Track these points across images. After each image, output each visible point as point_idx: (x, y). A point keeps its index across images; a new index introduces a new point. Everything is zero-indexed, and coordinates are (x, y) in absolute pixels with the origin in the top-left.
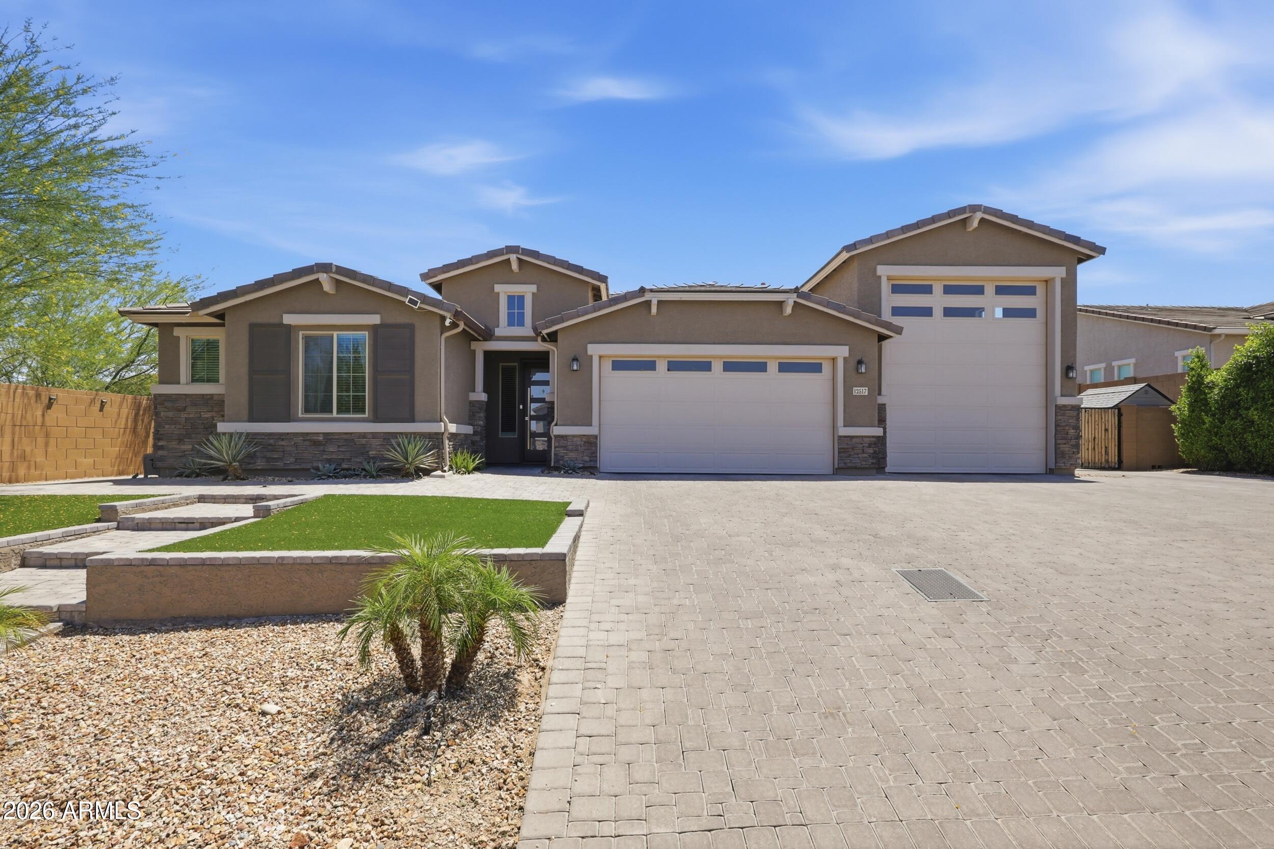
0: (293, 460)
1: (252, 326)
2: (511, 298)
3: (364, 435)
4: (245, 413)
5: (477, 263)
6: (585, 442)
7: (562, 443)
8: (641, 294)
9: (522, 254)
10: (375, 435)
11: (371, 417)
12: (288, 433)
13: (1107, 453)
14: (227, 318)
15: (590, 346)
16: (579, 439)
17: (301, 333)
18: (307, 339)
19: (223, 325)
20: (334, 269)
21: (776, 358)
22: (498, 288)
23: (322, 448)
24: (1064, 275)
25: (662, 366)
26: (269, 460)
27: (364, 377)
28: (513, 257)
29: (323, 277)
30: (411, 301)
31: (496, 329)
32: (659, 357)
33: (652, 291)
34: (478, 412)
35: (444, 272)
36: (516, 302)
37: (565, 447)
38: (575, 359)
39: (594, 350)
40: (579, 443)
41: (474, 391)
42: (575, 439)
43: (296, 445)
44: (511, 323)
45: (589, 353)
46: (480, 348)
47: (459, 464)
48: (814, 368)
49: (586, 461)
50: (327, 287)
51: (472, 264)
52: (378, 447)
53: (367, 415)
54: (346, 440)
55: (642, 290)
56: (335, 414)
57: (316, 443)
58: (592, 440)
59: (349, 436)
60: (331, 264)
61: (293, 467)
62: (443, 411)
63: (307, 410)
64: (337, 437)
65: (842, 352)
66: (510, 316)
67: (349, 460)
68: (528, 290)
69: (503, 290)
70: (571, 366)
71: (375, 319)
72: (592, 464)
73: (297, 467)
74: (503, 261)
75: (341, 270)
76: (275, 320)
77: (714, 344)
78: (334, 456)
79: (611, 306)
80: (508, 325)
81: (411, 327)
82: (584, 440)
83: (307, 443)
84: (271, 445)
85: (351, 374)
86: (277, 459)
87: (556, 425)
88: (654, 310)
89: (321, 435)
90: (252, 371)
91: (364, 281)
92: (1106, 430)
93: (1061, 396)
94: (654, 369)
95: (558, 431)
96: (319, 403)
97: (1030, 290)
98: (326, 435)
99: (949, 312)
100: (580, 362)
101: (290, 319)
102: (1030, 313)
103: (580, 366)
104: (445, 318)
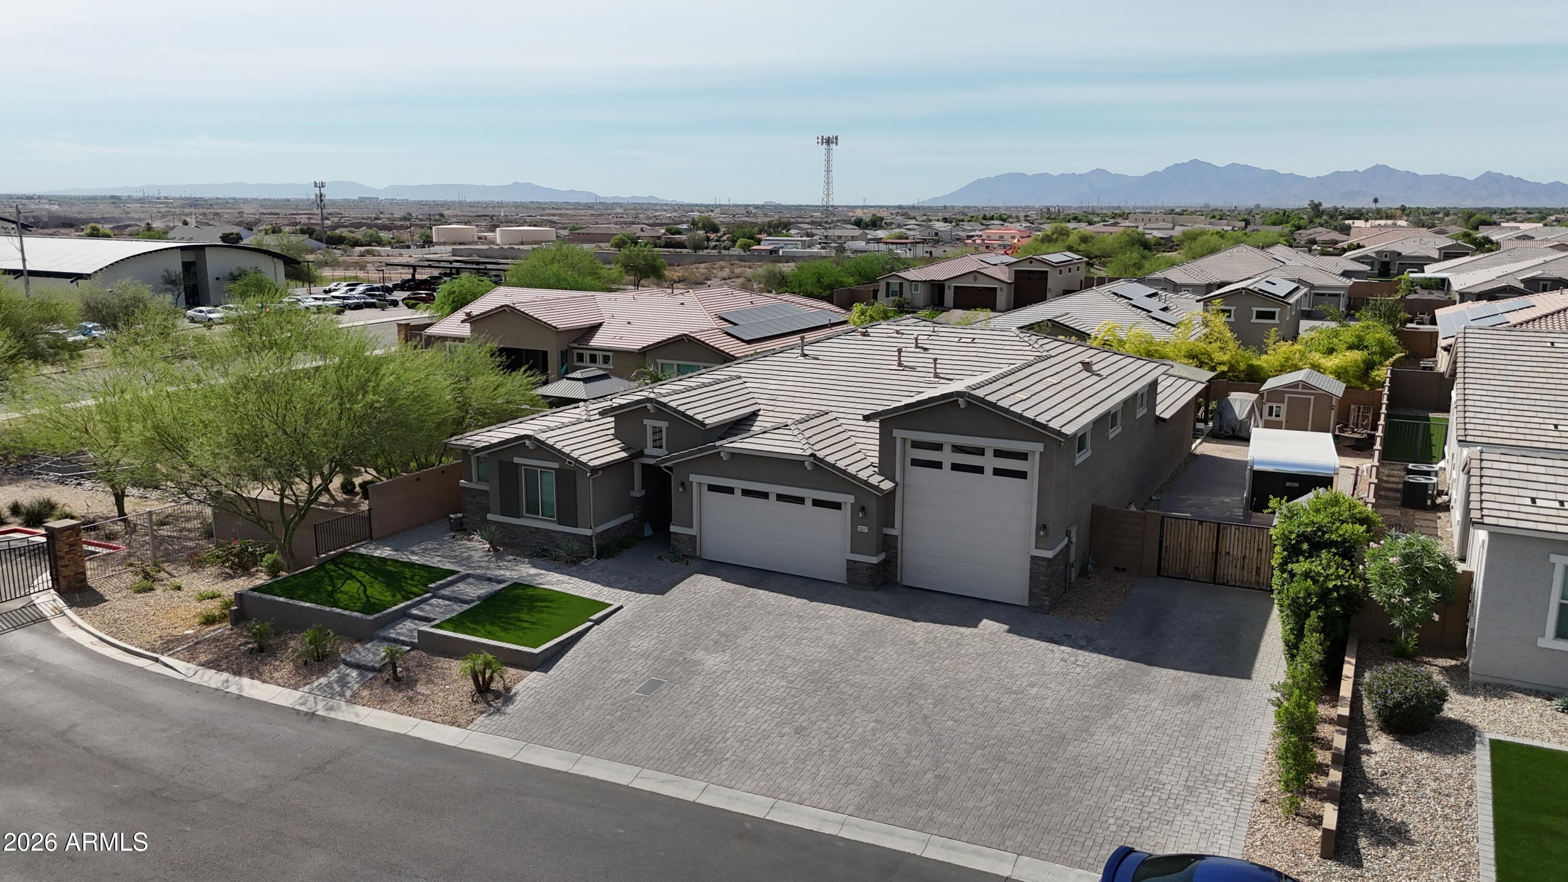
0: (522, 540)
1: (499, 462)
2: (653, 430)
3: (553, 531)
4: (499, 509)
6: (688, 539)
7: (676, 537)
9: (656, 404)
10: (559, 532)
11: (557, 522)
12: (519, 525)
16: (685, 536)
17: (523, 468)
18: (525, 470)
21: (810, 497)
22: (646, 422)
23: (534, 535)
24: (1042, 450)
25: (738, 492)
26: (511, 538)
28: (652, 406)
29: (528, 442)
31: (646, 450)
32: (736, 486)
36: (657, 431)
37: (677, 540)
38: (683, 485)
39: (694, 478)
40: (685, 539)
41: (634, 490)
43: (523, 532)
45: (691, 479)
48: (837, 506)
52: (561, 539)
53: (555, 520)
54: (546, 533)
56: (540, 517)
57: (532, 532)
58: (693, 538)
61: (522, 544)
62: (592, 522)
63: (527, 512)
64: (542, 530)
65: (851, 499)
66: (654, 441)
67: (548, 544)
68: (664, 425)
69: (649, 423)
70: (680, 490)
71: (556, 465)
74: (645, 406)
76: (509, 460)
77: (767, 483)
78: (541, 541)
80: (653, 448)
83: (528, 532)
84: (511, 530)
86: (514, 538)
87: (672, 524)
88: (725, 458)
89: (532, 529)
90: (501, 487)
91: (548, 447)
92: (1259, 550)
93: (1036, 548)
94: (733, 493)
95: (673, 529)
96: (533, 509)
97: (1023, 456)
98: (536, 528)
99: (956, 467)
100: (685, 486)
101: (516, 460)
102: (1022, 475)
103: (684, 490)
104: (587, 473)
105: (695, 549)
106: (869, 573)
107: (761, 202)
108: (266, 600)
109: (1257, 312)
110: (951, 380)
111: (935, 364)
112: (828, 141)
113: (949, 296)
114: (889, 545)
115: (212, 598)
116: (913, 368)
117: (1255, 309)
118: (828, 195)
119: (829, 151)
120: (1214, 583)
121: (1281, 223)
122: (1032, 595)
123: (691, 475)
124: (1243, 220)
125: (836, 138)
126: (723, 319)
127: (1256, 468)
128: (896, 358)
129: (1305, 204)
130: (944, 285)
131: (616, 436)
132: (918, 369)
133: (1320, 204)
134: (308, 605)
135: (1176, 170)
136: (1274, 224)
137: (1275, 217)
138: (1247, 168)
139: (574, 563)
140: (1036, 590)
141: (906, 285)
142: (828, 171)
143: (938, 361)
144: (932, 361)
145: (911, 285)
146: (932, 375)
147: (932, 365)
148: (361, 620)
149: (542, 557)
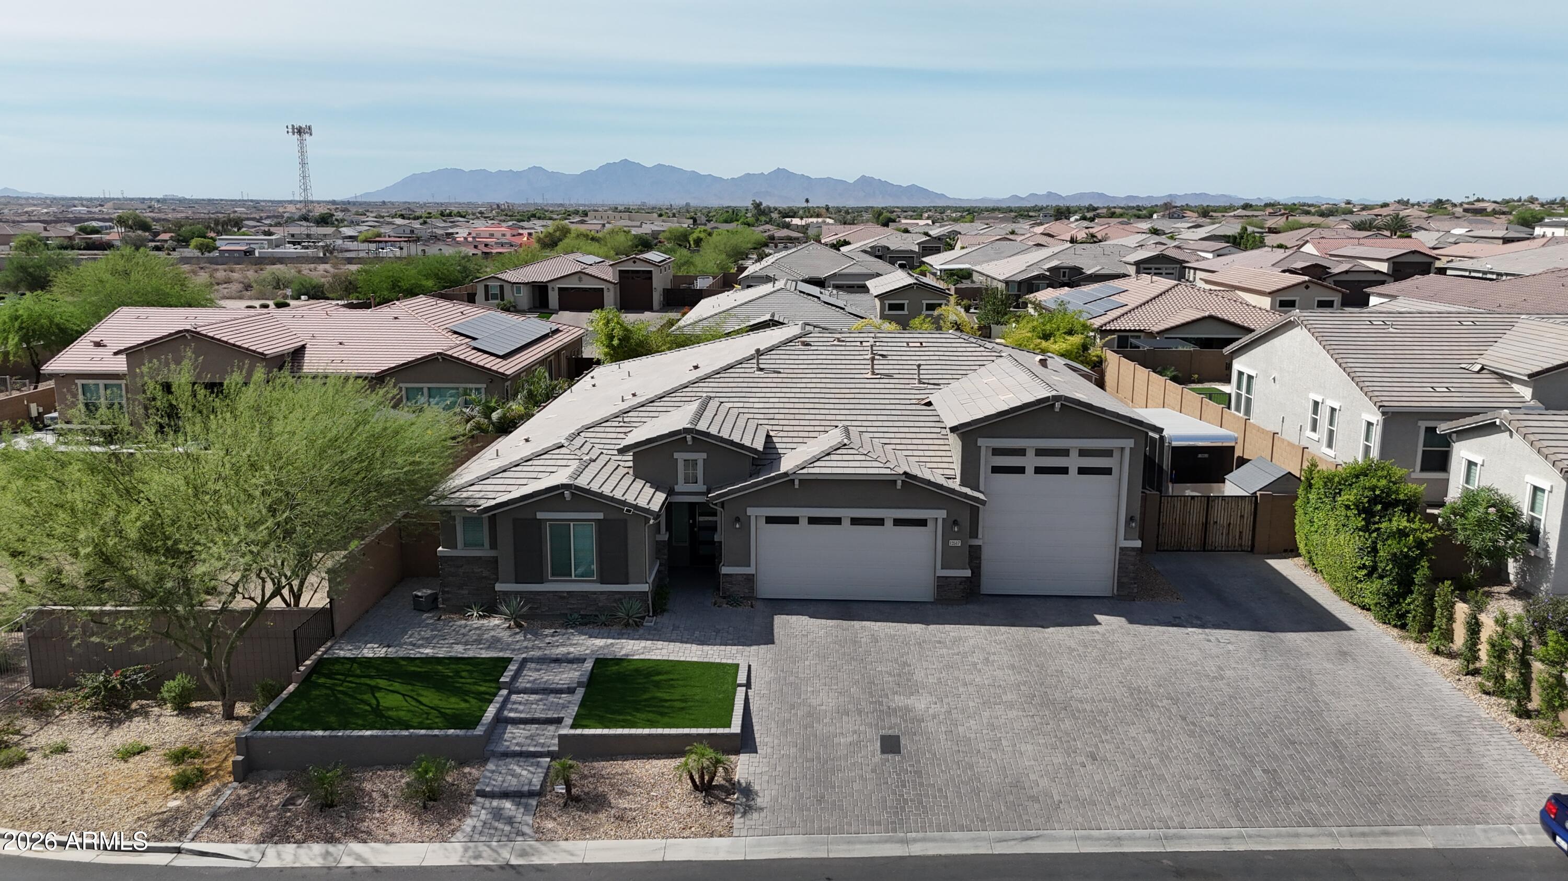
0: (547, 608)
1: (515, 521)
2: (686, 461)
3: (595, 593)
4: (513, 575)
5: (661, 440)
6: (745, 579)
7: (730, 579)
8: (786, 475)
9: (696, 434)
10: (602, 593)
11: (599, 581)
12: (542, 591)
13: (1241, 537)
14: (498, 515)
17: (548, 523)
18: (550, 525)
20: (573, 488)
21: (892, 516)
22: (676, 455)
23: (566, 601)
24: (1132, 446)
25: (804, 521)
26: (531, 608)
28: (689, 437)
29: (566, 493)
30: (627, 510)
32: (801, 515)
33: (794, 473)
35: (636, 447)
36: (690, 465)
37: (732, 583)
38: (738, 520)
39: (751, 511)
40: (741, 579)
41: (660, 533)
42: (738, 577)
43: (548, 599)
44: (687, 481)
45: (748, 515)
48: (922, 523)
49: (746, 592)
50: (567, 498)
51: (657, 441)
52: (605, 601)
53: (595, 579)
54: (583, 596)
56: (574, 578)
57: (562, 598)
58: (751, 577)
59: (585, 593)
61: (548, 614)
62: (647, 576)
63: (553, 575)
64: (577, 594)
65: (942, 514)
66: (687, 476)
67: (587, 610)
68: (701, 457)
69: (680, 456)
70: (734, 525)
71: (600, 516)
72: (751, 594)
73: (551, 613)
74: (681, 438)
76: (532, 517)
77: (844, 507)
78: (577, 607)
79: (764, 484)
80: (685, 483)
81: (625, 521)
82: (745, 577)
83: (556, 598)
84: (531, 599)
86: (536, 608)
87: (724, 566)
88: (797, 485)
89: (566, 593)
90: (516, 550)
91: (594, 495)
92: (1242, 516)
93: (1125, 539)
94: (798, 523)
95: (725, 570)
96: (562, 570)
97: (1108, 453)
98: (568, 592)
99: (1039, 470)
100: (742, 521)
101: (540, 515)
102: (1107, 471)
103: (741, 525)
104: (649, 519)
105: (752, 589)
106: (962, 587)
107: (160, 196)
108: (294, 738)
109: (927, 304)
110: (938, 385)
111: (919, 370)
112: (300, 131)
113: (553, 299)
114: (974, 557)
115: (139, 753)
116: (889, 376)
117: (925, 302)
118: (305, 190)
119: (302, 142)
120: (1204, 551)
121: (731, 221)
122: (1121, 585)
123: (748, 509)
124: (691, 218)
125: (310, 128)
126: (455, 333)
127: (1175, 444)
128: (870, 367)
129: (749, 204)
130: (547, 287)
131: (637, 476)
132: (895, 376)
133: (761, 204)
134: (368, 733)
135: (609, 170)
136: (726, 222)
137: (725, 215)
138: (672, 169)
139: (638, 625)
140: (1125, 580)
141: (507, 288)
142: (303, 164)
143: (922, 367)
144: (915, 367)
145: (512, 287)
146: (916, 381)
147: (916, 372)
148: (465, 736)
149: (586, 624)
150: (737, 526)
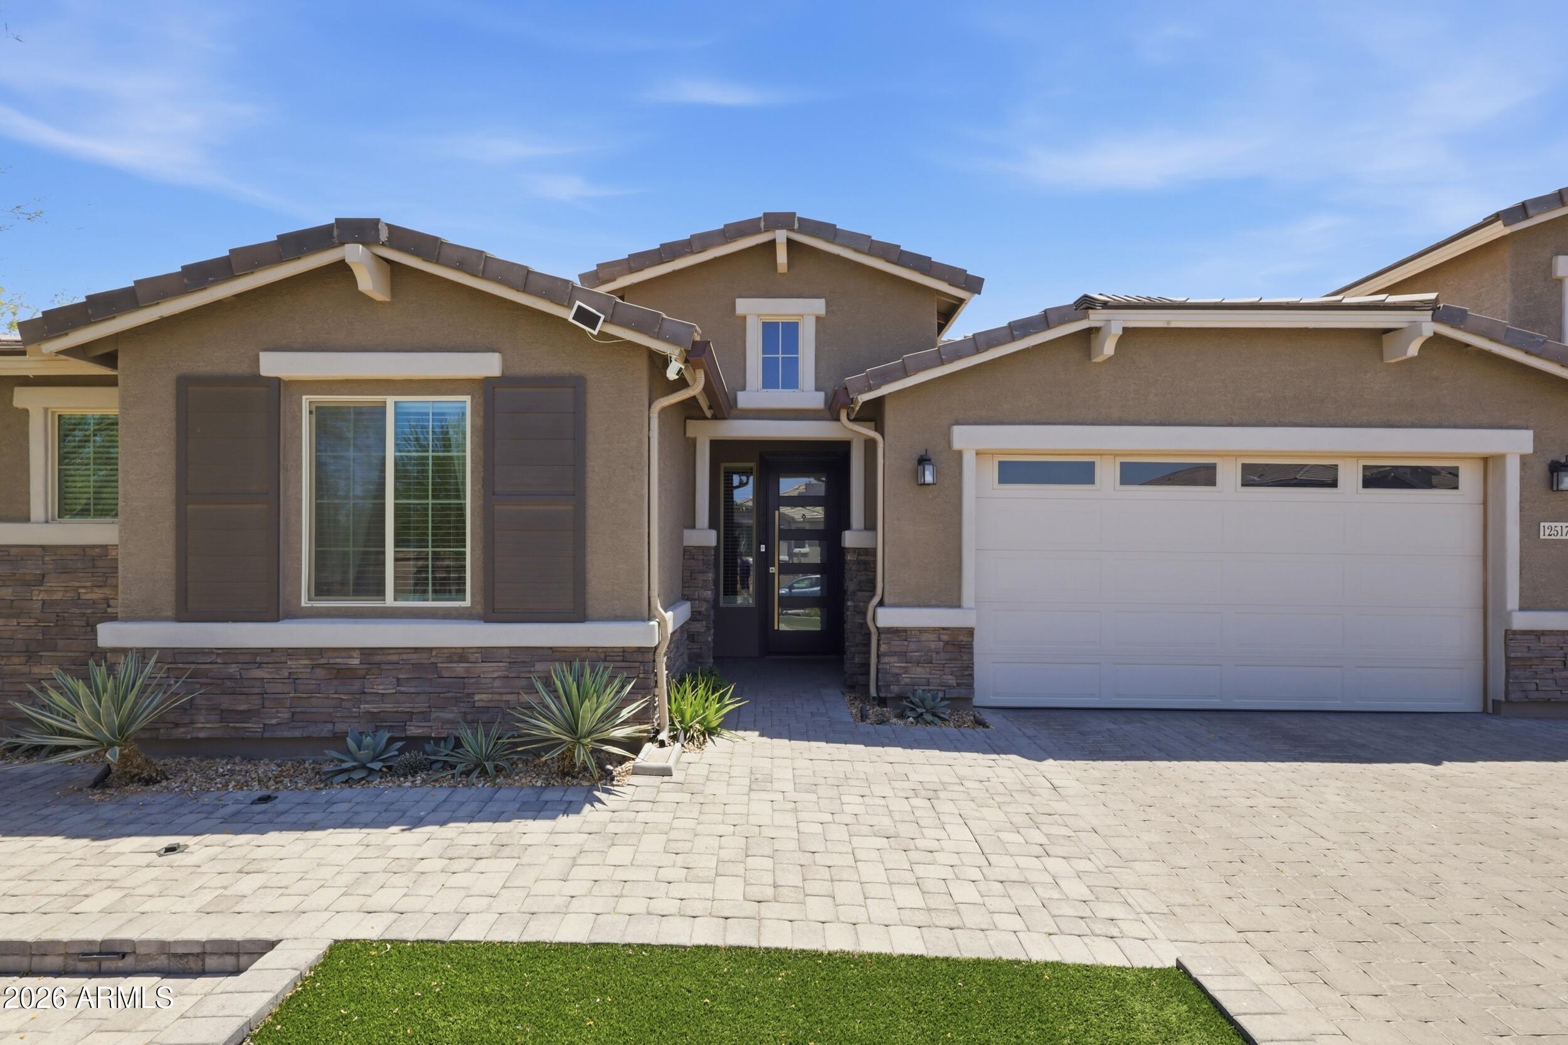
0: (285, 715)
1: (184, 383)
2: (769, 329)
3: (461, 655)
4: (167, 597)
5: (703, 250)
6: (947, 643)
7: (897, 644)
8: (1080, 313)
9: (800, 231)
10: (488, 654)
11: (479, 609)
12: (273, 650)
14: (121, 363)
15: (956, 430)
16: (933, 637)
17: (306, 400)
18: (322, 414)
19: (111, 382)
20: (384, 235)
21: (1358, 456)
22: (743, 306)
23: (356, 685)
25: (1107, 473)
26: (225, 715)
27: (461, 509)
29: (354, 254)
30: (582, 315)
31: (741, 396)
32: (1100, 454)
33: (1105, 305)
34: (700, 572)
35: (632, 271)
36: (780, 336)
37: (903, 655)
38: (926, 459)
39: (965, 438)
40: (933, 646)
41: (693, 527)
42: (925, 637)
43: (293, 679)
44: (769, 382)
45: (957, 445)
46: (705, 433)
47: (688, 716)
49: (951, 687)
50: (367, 281)
51: (692, 253)
52: (497, 683)
53: (467, 603)
54: (417, 666)
55: (1086, 304)
56: (390, 600)
57: (342, 674)
58: (963, 638)
59: (425, 655)
60: (378, 221)
61: (287, 734)
62: (655, 592)
63: (322, 589)
64: (395, 658)
65: (1517, 442)
66: (769, 367)
67: (425, 716)
68: (807, 311)
69: (755, 310)
70: (918, 474)
71: (488, 365)
72: (963, 692)
73: (297, 734)
74: (757, 246)
75: (401, 238)
76: (239, 368)
77: (1230, 424)
78: (388, 707)
79: (1013, 339)
80: (764, 387)
81: (577, 385)
82: (945, 638)
83: (320, 673)
84: (231, 678)
85: (430, 501)
86: (246, 715)
87: (881, 604)
88: (1109, 348)
89: (356, 654)
90: (184, 494)
91: (461, 267)
94: (1089, 479)
95: (884, 616)
98: (367, 653)
100: (941, 462)
101: (274, 365)
103: (936, 474)
104: (665, 361)
105: (966, 673)
123: (958, 425)
149: (412, 770)
150: (929, 478)
